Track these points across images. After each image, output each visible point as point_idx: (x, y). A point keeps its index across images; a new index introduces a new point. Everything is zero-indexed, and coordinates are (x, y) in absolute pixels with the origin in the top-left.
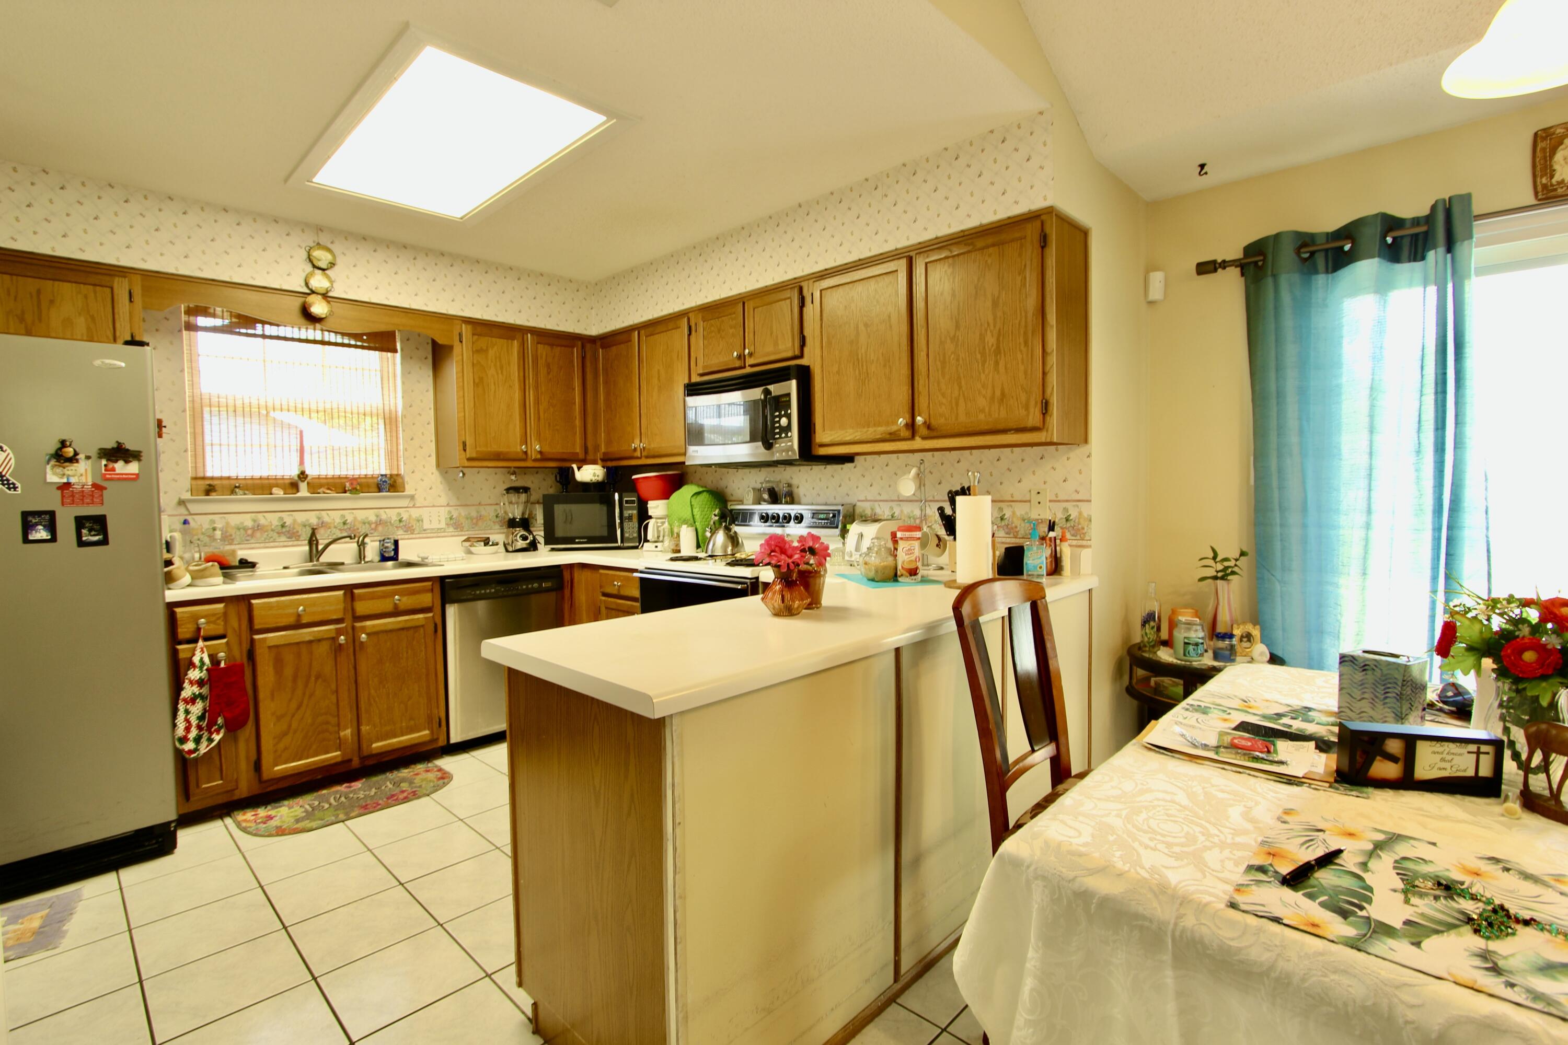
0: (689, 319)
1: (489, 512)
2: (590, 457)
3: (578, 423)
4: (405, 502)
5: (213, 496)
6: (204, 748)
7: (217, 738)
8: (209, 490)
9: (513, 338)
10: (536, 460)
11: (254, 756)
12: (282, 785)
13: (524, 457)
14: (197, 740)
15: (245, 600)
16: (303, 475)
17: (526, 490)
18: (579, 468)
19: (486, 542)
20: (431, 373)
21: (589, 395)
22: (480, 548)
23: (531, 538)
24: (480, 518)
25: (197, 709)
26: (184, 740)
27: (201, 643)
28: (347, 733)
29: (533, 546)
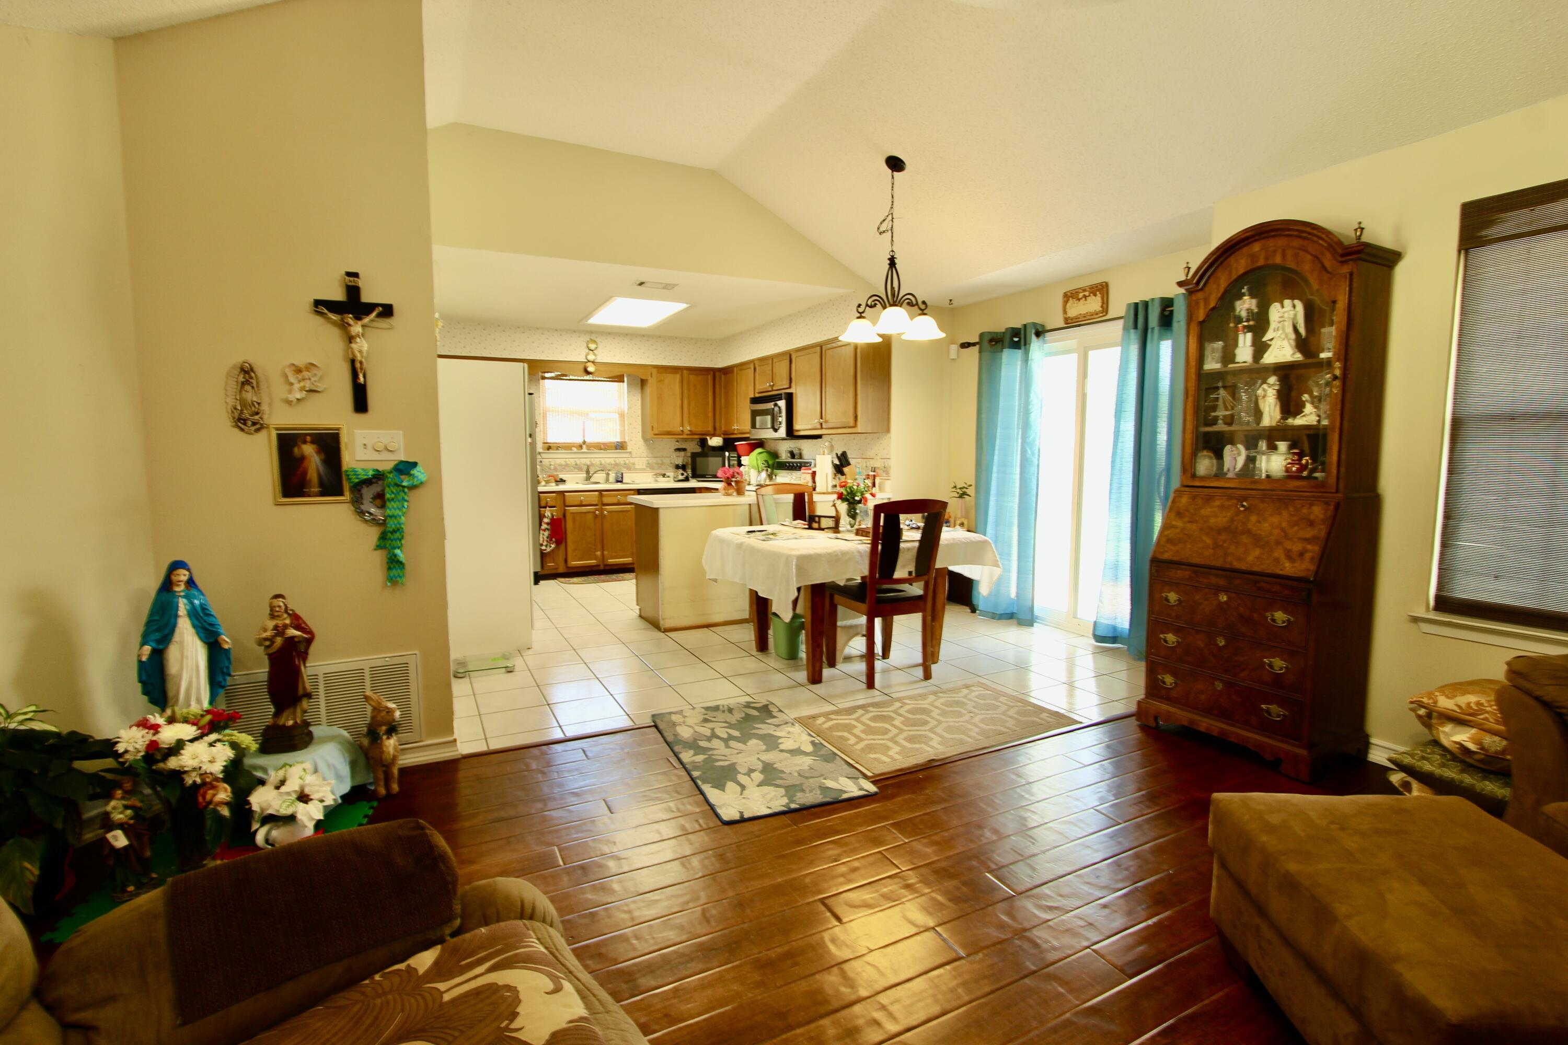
0: (754, 364)
1: (667, 461)
2: (718, 432)
3: (711, 414)
4: (627, 455)
5: (551, 451)
6: (549, 550)
7: (553, 546)
8: (549, 448)
9: (676, 373)
10: (688, 435)
11: (565, 557)
12: (575, 570)
13: (681, 433)
14: (546, 546)
15: (562, 493)
16: (584, 442)
17: (684, 450)
18: (711, 438)
19: (664, 475)
20: (640, 391)
21: (717, 400)
22: (661, 479)
23: (686, 474)
24: (663, 464)
25: (547, 533)
26: (542, 545)
27: (548, 508)
28: (599, 553)
29: (687, 479)
